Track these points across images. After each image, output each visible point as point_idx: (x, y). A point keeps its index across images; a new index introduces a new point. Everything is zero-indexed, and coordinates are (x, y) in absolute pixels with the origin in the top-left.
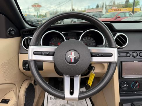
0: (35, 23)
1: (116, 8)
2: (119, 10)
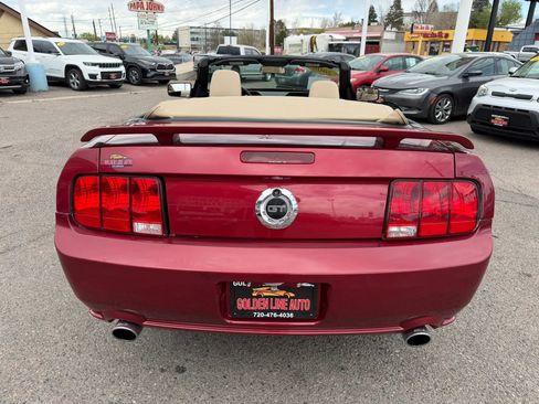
0: (153, 73)
1: (430, 29)
2: (440, 35)
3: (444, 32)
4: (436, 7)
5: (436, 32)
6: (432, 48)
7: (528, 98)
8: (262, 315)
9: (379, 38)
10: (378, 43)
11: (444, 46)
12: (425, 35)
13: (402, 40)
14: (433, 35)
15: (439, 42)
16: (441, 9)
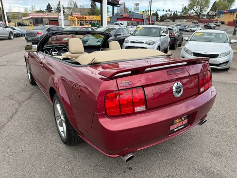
1: (79, 15)
2: (83, 17)
3: (85, 16)
4: (77, 6)
5: (81, 16)
6: (81, 23)
7: (143, 43)
8: (176, 130)
9: (57, 18)
10: (57, 20)
11: (86, 22)
12: (77, 18)
13: (68, 19)
14: (80, 18)
15: (83, 20)
16: (79, 7)
